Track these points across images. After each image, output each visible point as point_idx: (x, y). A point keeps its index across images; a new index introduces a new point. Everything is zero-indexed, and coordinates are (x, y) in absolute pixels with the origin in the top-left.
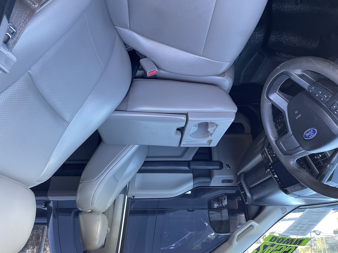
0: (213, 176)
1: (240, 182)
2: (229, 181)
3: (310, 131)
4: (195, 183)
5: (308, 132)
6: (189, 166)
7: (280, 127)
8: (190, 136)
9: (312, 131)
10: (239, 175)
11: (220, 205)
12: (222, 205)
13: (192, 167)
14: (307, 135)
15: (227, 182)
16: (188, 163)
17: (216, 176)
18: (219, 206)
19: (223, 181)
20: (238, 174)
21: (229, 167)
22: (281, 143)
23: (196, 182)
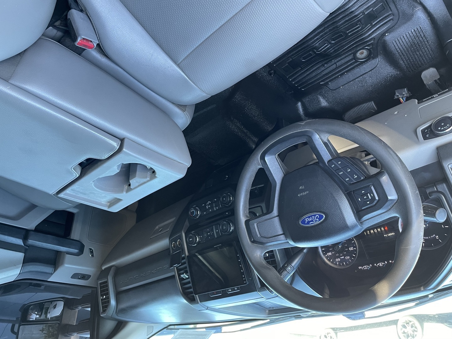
0: (62, 264)
1: (106, 280)
2: (84, 277)
3: (315, 215)
4: (23, 272)
5: (311, 216)
6: (25, 239)
7: (216, 208)
8: (93, 182)
9: (317, 217)
10: (105, 269)
11: (43, 317)
12: (46, 316)
13: (31, 242)
14: (307, 220)
15: (79, 279)
16: (25, 234)
17: (66, 265)
18: (40, 318)
19: (75, 276)
20: (103, 268)
21: (92, 254)
22: (255, 225)
23: (27, 270)
